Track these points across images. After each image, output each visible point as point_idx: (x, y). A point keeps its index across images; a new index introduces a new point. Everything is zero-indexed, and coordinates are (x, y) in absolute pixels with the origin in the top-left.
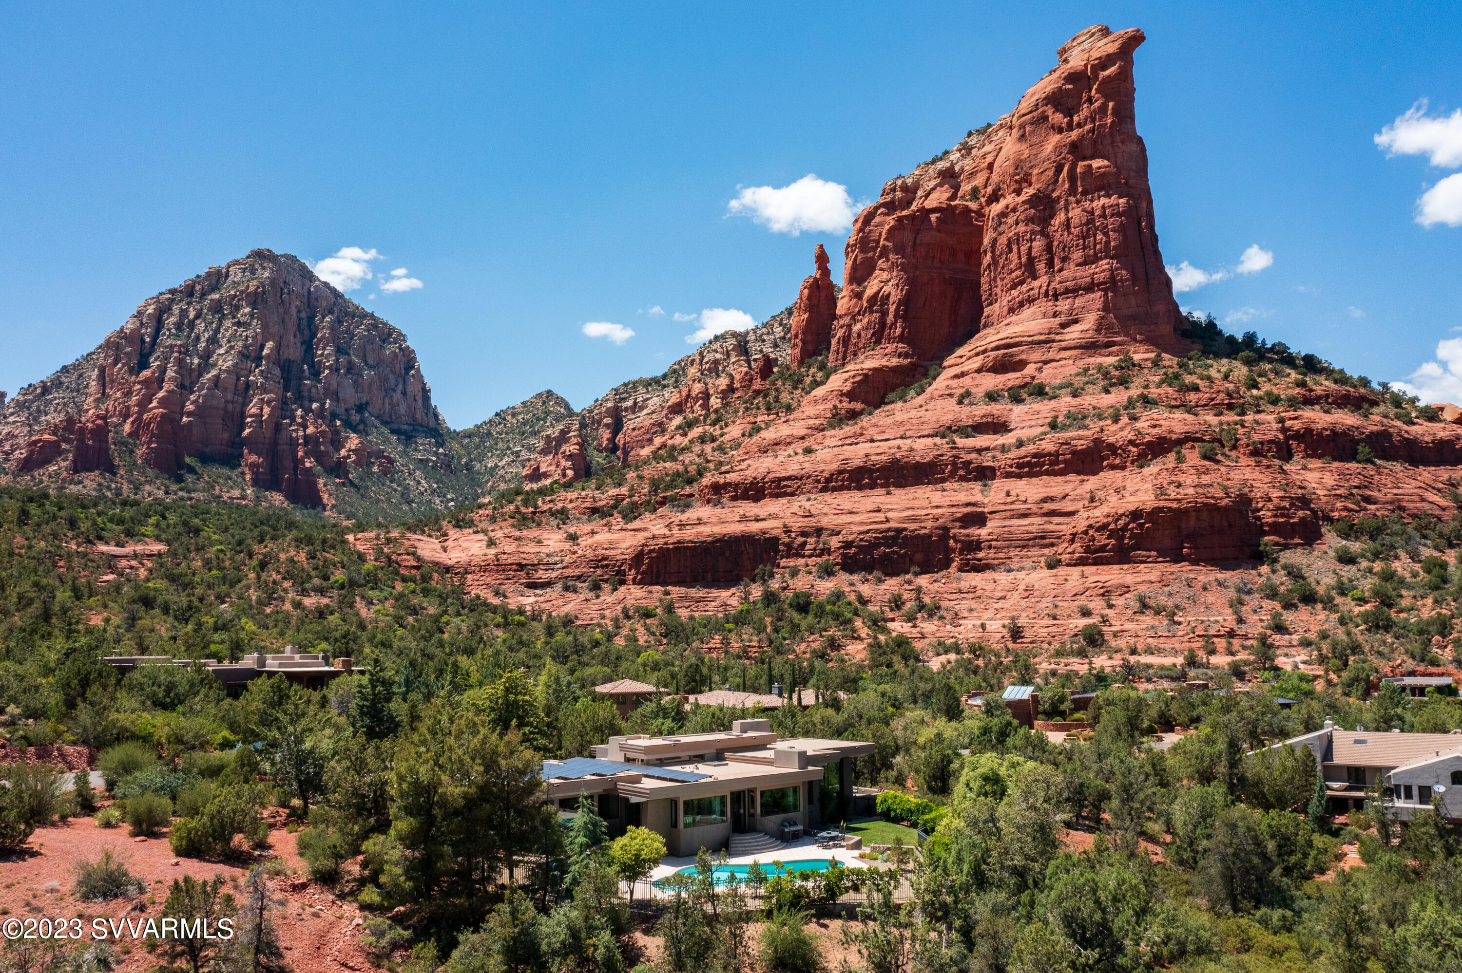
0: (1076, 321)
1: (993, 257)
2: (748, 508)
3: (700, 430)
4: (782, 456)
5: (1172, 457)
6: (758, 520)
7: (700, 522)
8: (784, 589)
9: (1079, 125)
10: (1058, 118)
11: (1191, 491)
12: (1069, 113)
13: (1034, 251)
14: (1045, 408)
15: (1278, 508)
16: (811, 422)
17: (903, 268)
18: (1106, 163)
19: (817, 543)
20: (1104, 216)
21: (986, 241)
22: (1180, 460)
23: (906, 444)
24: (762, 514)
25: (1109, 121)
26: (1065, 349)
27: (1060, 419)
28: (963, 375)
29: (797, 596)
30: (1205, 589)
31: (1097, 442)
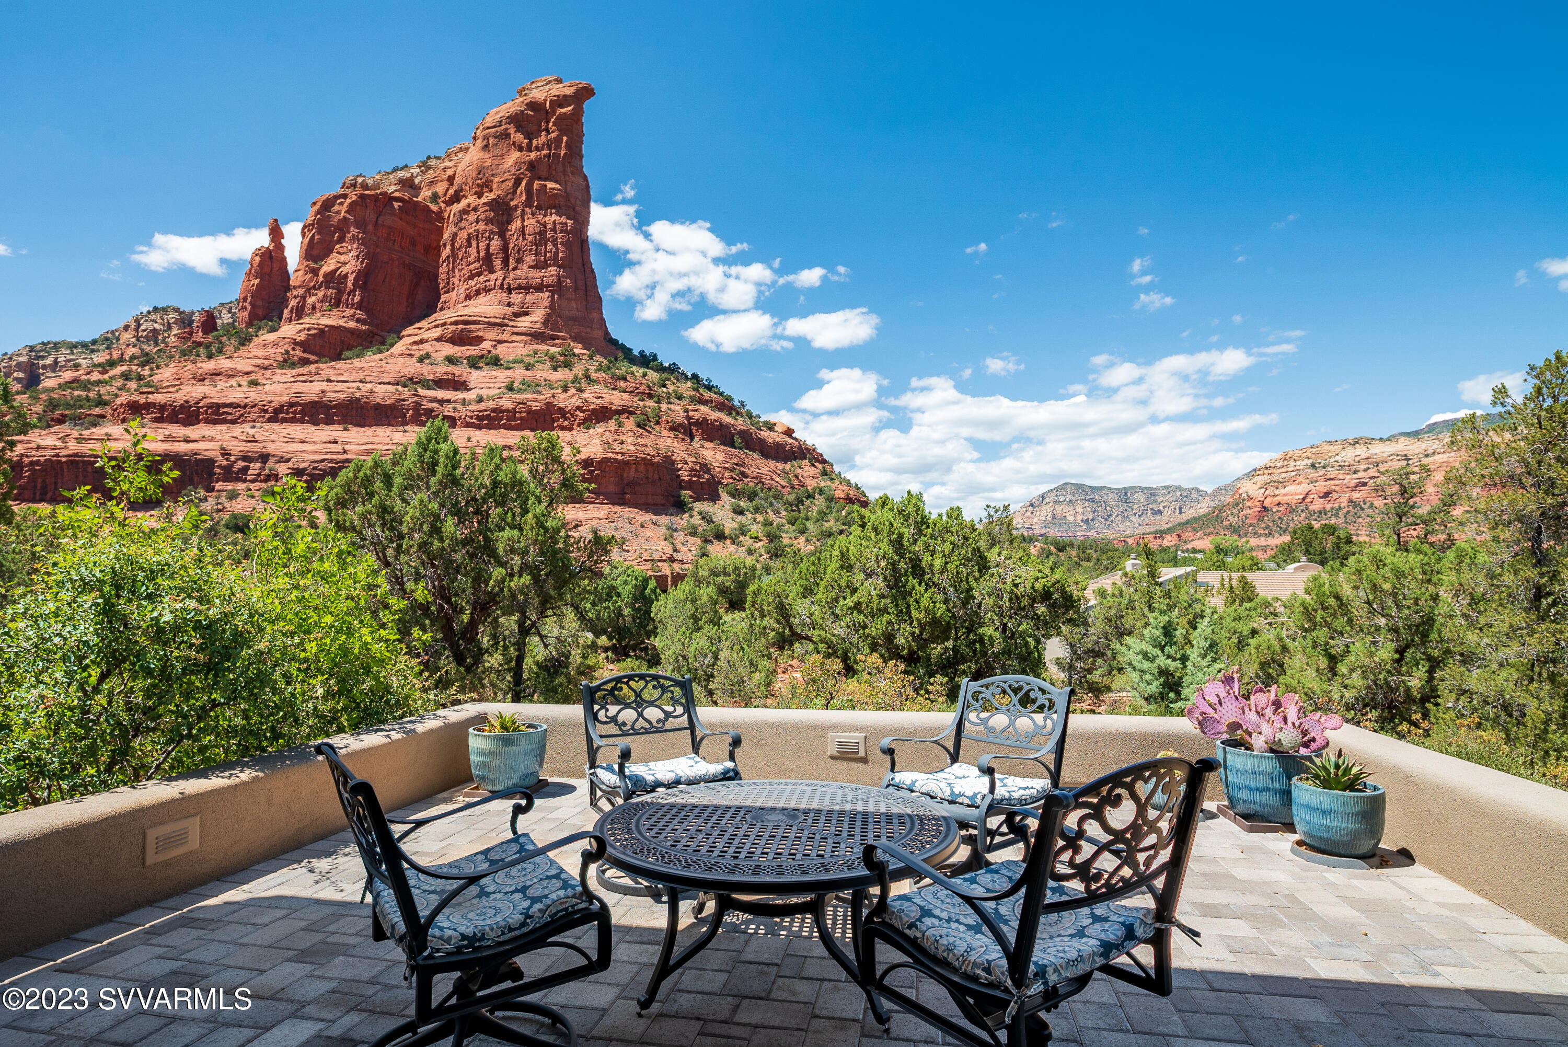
0: (527, 314)
1: (452, 250)
2: (178, 430)
3: (124, 368)
4: (221, 384)
5: (612, 424)
6: (187, 441)
7: (109, 437)
8: (218, 511)
9: (537, 149)
10: (519, 137)
11: (632, 448)
12: (529, 136)
13: (492, 248)
14: (502, 376)
15: (692, 470)
16: (259, 361)
17: (363, 242)
18: (558, 186)
19: (263, 468)
20: (554, 230)
21: (446, 235)
22: (620, 425)
23: (366, 387)
24: (193, 436)
25: (563, 152)
26: (517, 334)
27: (516, 384)
28: (422, 342)
29: (234, 516)
30: (642, 526)
31: (549, 405)
